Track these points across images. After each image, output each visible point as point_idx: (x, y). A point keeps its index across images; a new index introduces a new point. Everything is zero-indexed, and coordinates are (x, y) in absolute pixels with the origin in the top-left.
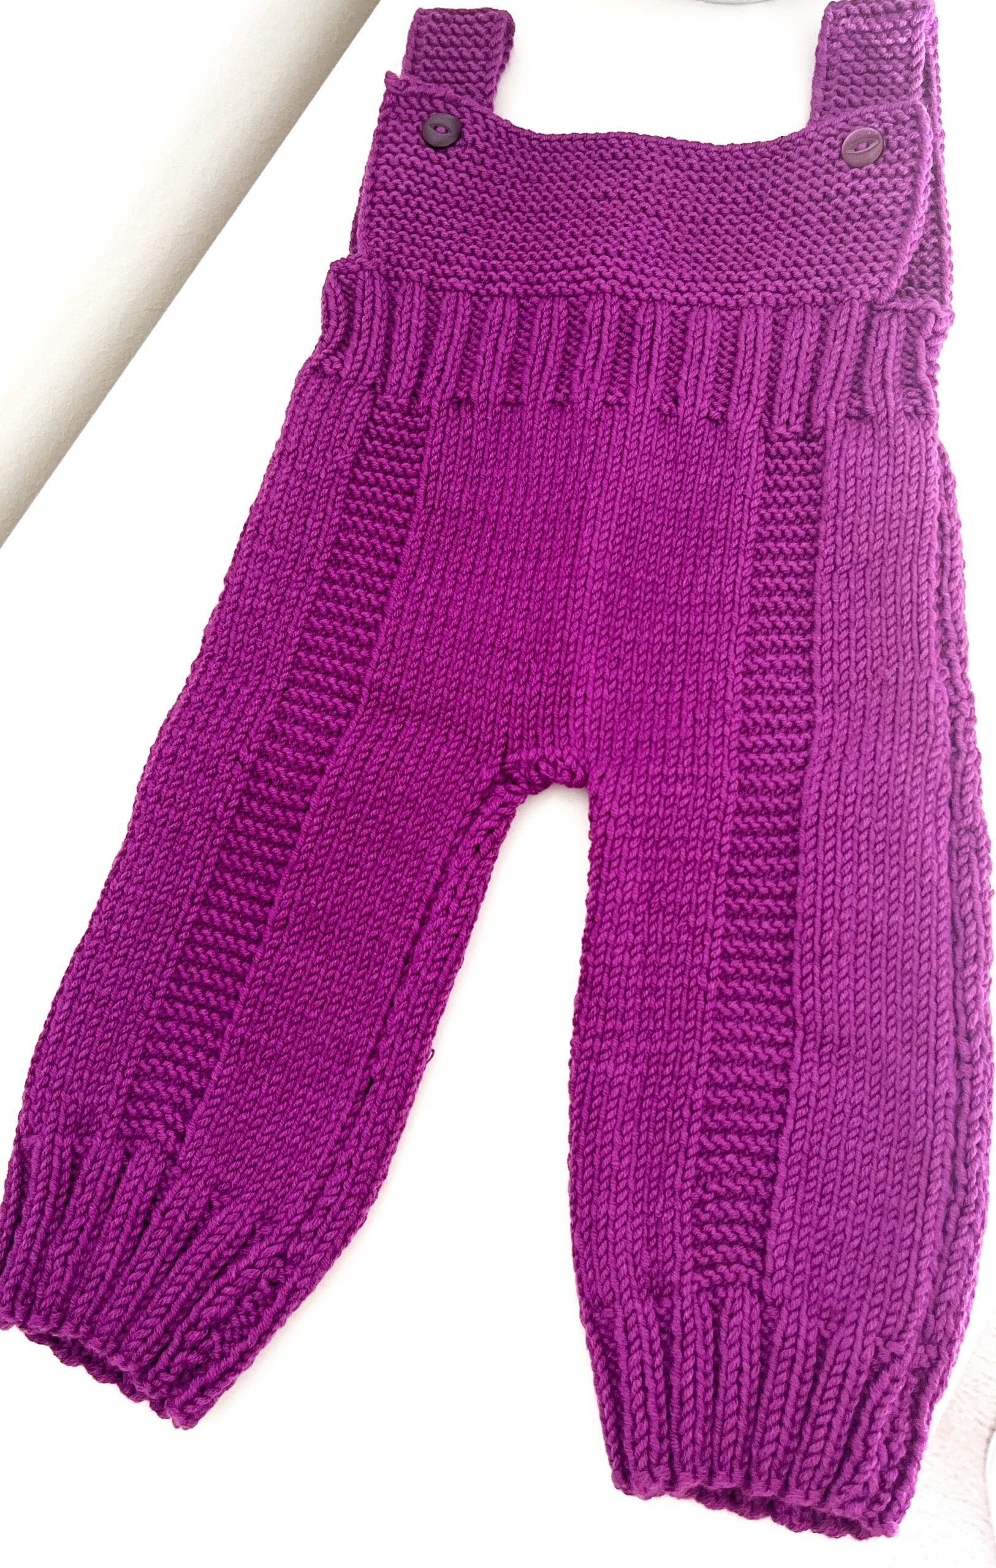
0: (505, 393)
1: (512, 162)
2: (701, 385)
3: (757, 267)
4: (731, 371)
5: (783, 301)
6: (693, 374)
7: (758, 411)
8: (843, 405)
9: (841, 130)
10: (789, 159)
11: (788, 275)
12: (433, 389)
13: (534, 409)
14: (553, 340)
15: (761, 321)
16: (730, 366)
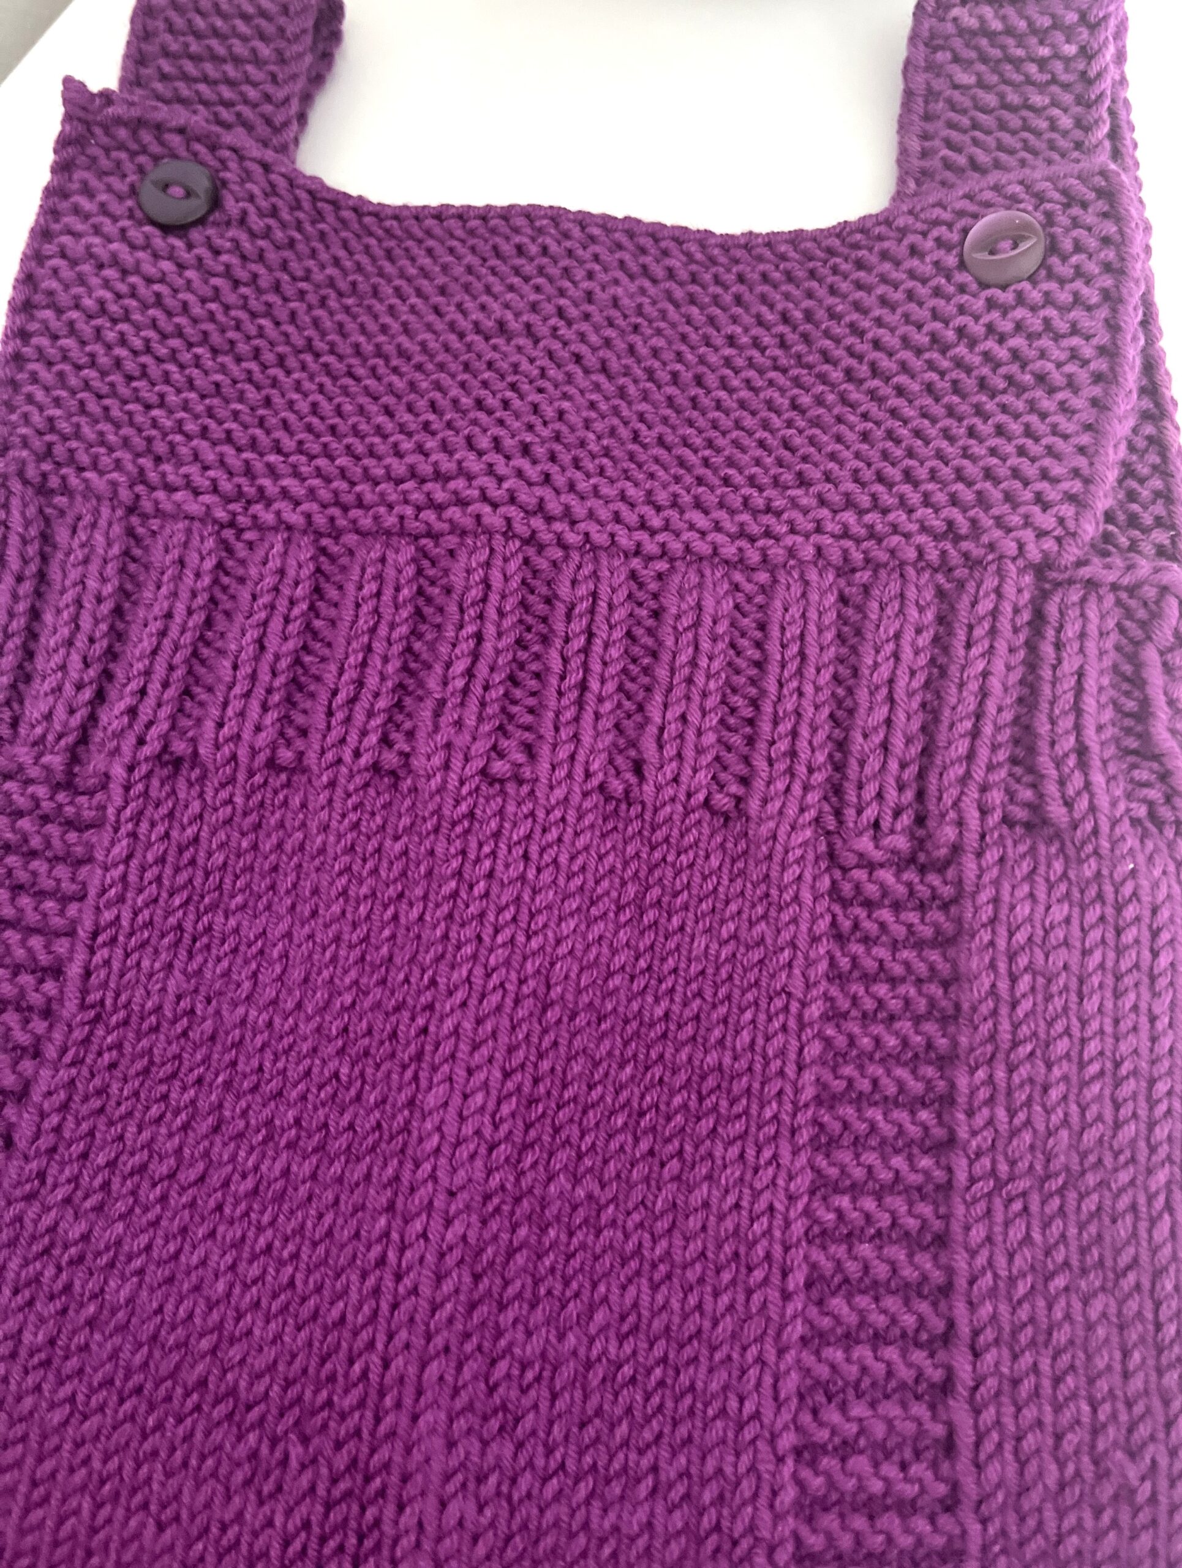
0: (274, 747)
1: (324, 256)
2: (691, 735)
3: (803, 481)
4: (755, 703)
5: (857, 557)
6: (673, 713)
7: (813, 797)
8: (996, 796)
9: (961, 213)
10: (860, 265)
11: (865, 501)
12: (119, 735)
13: (332, 784)
14: (383, 630)
15: (814, 597)
16: (753, 691)
